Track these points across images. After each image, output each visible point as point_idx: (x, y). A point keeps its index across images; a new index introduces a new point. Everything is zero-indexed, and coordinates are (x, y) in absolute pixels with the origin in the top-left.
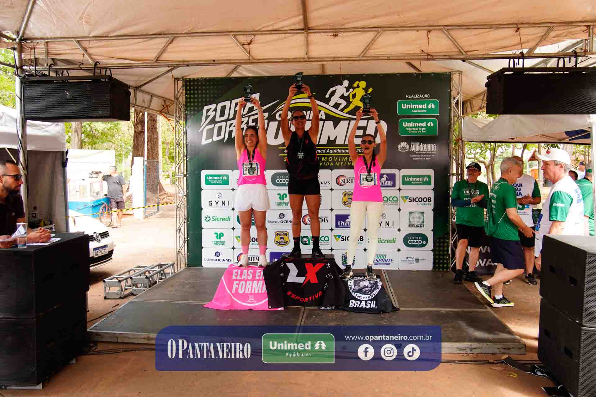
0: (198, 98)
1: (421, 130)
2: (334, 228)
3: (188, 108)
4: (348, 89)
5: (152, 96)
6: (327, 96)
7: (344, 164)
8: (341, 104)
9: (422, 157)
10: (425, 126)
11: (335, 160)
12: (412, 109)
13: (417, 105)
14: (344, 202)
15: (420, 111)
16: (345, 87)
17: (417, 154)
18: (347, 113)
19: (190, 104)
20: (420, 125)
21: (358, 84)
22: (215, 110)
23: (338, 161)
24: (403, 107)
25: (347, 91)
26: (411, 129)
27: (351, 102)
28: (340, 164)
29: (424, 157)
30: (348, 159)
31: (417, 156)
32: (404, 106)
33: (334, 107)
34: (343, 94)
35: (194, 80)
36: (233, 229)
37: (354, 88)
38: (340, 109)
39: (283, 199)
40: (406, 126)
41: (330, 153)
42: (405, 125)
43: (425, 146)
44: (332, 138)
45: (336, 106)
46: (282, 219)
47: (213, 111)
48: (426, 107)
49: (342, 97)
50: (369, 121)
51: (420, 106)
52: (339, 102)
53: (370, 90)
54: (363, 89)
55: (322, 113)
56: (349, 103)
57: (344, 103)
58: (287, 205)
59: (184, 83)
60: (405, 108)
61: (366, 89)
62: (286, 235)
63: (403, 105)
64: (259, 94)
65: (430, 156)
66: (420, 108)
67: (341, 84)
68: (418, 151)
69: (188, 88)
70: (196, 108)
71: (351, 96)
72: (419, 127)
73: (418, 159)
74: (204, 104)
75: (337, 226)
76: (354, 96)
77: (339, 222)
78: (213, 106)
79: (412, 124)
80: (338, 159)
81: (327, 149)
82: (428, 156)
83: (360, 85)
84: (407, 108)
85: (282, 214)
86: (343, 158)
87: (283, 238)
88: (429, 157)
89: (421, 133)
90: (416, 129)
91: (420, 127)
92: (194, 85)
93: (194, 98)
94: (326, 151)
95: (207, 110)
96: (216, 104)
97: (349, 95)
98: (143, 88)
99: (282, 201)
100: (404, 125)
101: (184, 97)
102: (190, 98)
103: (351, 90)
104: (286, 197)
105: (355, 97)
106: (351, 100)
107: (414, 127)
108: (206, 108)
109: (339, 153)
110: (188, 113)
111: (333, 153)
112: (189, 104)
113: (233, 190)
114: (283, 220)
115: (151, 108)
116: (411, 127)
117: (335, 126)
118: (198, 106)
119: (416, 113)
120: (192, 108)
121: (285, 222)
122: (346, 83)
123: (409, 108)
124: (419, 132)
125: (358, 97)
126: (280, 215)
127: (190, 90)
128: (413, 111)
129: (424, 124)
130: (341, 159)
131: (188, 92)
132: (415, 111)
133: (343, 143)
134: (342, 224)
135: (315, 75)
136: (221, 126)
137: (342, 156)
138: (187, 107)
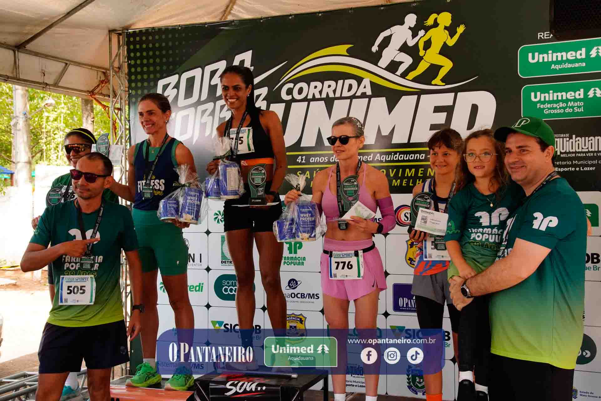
0: (148, 65)
1: (572, 107)
2: (390, 310)
3: (133, 85)
4: (415, 31)
5: (66, 64)
6: (375, 49)
7: (408, 182)
8: (402, 63)
9: (575, 166)
10: (582, 96)
11: (392, 175)
12: (553, 62)
13: (564, 54)
14: (410, 259)
15: (570, 66)
16: (410, 28)
17: (564, 159)
18: (415, 80)
19: (136, 78)
20: (570, 95)
21: (436, 19)
22: (177, 86)
23: (396, 177)
24: (530, 60)
25: (414, 35)
26: (549, 106)
27: (422, 58)
28: (401, 182)
29: (579, 166)
30: (417, 172)
31: (564, 163)
32: (533, 58)
33: (387, 69)
34: (405, 43)
35: (141, 33)
36: (208, 306)
37: (427, 29)
38: (399, 72)
39: (295, 253)
40: (538, 99)
41: (381, 162)
42: (536, 97)
43: (581, 140)
44: (385, 132)
45: (393, 67)
46: (292, 291)
47: (174, 88)
48: (584, 56)
49: (404, 48)
50: (459, 94)
51: (570, 55)
52: (397, 59)
53: (461, 29)
54: (446, 28)
55: (366, 82)
56: (417, 60)
57: (407, 60)
58: (303, 264)
59: (126, 39)
60: (536, 60)
61: (451, 30)
62: (301, 321)
63: (530, 55)
64: (251, 51)
65: (595, 162)
66: (569, 58)
67: (402, 23)
68: (565, 153)
69: (132, 47)
70: (146, 84)
71: (421, 46)
72: (567, 101)
73: (566, 169)
74: (158, 75)
75: (397, 308)
76: (428, 44)
77: (401, 300)
78: (173, 79)
79: (551, 96)
80: (397, 172)
81: (375, 154)
82: (590, 162)
83: (438, 21)
84: (541, 61)
85: (293, 280)
86: (408, 170)
87: (295, 327)
88: (592, 165)
89: (573, 113)
90: (561, 105)
91: (571, 100)
92: (141, 42)
93: (142, 65)
94: (374, 157)
95: (164, 86)
96: (177, 76)
97: (417, 43)
98: (29, 47)
99: (293, 255)
100: (533, 99)
101: (126, 64)
102: (135, 66)
103: (422, 33)
104: (300, 247)
105: (429, 47)
106: (422, 53)
107: (557, 101)
108: (161, 83)
109: (398, 161)
110: (134, 92)
111: (386, 161)
112: (133, 77)
113: (208, 233)
114: (296, 291)
115: (60, 84)
116: (549, 102)
117: (391, 108)
118: (148, 80)
119: (561, 70)
120: (139, 84)
121: (299, 296)
122: (411, 19)
123: (546, 60)
124: (568, 110)
125: (436, 46)
126: (289, 282)
127: (135, 51)
128: (553, 67)
129: (580, 94)
130: (404, 172)
131: (132, 55)
132: (558, 67)
133: (406, 141)
134: (407, 304)
135: (351, 9)
136: (188, 115)
137: (404, 168)
138: (130, 81)
